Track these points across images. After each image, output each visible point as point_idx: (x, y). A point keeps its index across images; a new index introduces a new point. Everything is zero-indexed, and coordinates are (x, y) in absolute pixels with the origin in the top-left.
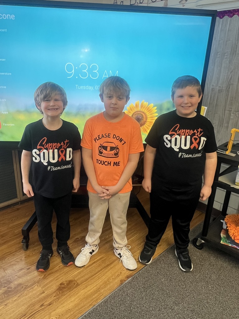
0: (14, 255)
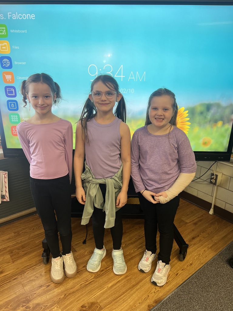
0: (34, 269)
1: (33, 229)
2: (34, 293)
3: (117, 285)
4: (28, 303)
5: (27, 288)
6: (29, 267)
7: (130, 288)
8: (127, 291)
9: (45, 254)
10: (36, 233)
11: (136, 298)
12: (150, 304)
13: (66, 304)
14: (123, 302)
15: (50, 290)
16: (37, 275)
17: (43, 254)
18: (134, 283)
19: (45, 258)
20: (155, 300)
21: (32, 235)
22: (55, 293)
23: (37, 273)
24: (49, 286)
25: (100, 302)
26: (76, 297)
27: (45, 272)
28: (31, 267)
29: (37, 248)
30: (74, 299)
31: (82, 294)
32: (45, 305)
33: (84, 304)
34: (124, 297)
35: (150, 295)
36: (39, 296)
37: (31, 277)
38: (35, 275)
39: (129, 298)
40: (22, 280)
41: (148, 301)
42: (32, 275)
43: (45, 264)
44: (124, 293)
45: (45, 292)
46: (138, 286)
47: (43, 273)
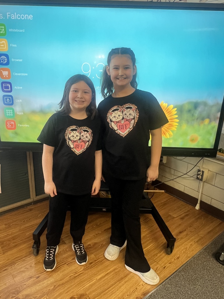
0: (24, 260)
1: (24, 221)
2: (24, 284)
3: (106, 277)
4: (18, 294)
5: (18, 279)
6: (18, 259)
7: (119, 281)
8: (115, 283)
9: (35, 246)
10: (27, 225)
11: (125, 290)
12: (138, 296)
13: (55, 296)
14: (112, 294)
15: (40, 281)
16: (27, 267)
17: (33, 246)
18: (122, 276)
19: (35, 250)
20: (143, 292)
21: (23, 227)
22: (45, 284)
23: (27, 265)
24: (38, 277)
25: (89, 294)
26: (66, 288)
27: (35, 264)
28: (20, 258)
29: (27, 240)
30: (63, 290)
31: (72, 286)
32: (35, 296)
33: (73, 296)
34: (113, 289)
35: (138, 287)
36: (29, 287)
37: (21, 268)
38: (25, 266)
39: (118, 290)
40: (13, 271)
41: (136, 293)
42: (22, 266)
43: (35, 256)
44: (112, 285)
45: (35, 284)
46: (127, 279)
47: (33, 265)
